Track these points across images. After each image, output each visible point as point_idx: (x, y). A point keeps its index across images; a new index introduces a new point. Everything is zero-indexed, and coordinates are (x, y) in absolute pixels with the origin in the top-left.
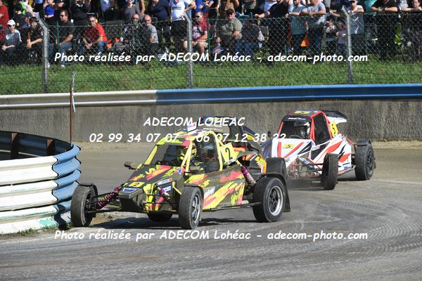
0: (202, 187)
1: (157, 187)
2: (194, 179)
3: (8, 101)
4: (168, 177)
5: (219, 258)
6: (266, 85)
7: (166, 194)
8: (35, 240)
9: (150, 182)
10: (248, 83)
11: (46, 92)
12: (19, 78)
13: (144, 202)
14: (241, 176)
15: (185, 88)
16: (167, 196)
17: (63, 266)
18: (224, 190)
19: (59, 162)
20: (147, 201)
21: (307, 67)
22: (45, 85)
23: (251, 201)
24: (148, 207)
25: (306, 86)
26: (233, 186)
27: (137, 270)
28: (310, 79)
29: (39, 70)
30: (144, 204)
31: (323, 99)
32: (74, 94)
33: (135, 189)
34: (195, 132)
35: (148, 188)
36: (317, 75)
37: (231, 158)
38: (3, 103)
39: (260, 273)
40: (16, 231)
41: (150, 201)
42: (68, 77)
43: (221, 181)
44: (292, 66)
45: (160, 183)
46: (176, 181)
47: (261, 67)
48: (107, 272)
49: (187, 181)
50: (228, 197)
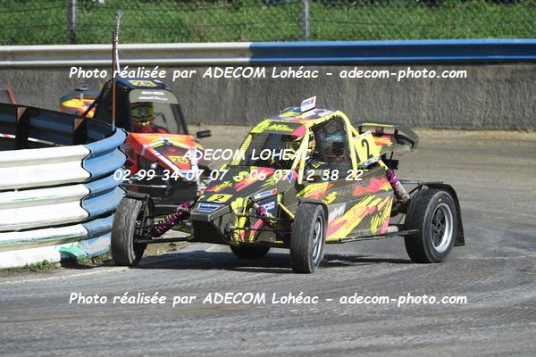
0: (326, 203)
1: (253, 202)
2: (312, 190)
3: (13, 55)
4: (271, 187)
5: (345, 313)
6: (426, 38)
7: (268, 214)
8: (51, 278)
9: (242, 194)
10: (397, 34)
11: (74, 42)
12: (32, 19)
13: (232, 227)
14: (387, 187)
15: (296, 40)
16: (270, 218)
17: (96, 321)
18: (361, 208)
19: (93, 156)
20: (236, 225)
21: (492, 9)
22: (72, 31)
23: (401, 228)
24: (238, 236)
25: (490, 40)
26: (374, 203)
27: (214, 330)
28: (497, 30)
29: (63, 7)
30: (232, 231)
31: (516, 62)
32: (119, 46)
33: (218, 206)
34: (312, 113)
35: (238, 204)
36: (508, 22)
37: (370, 157)
38: (4, 59)
39: (410, 338)
40: (22, 264)
41: (242, 225)
42: (108, 20)
43: (355, 194)
44: (467, 8)
45: (258, 196)
46: (283, 193)
47: (419, 9)
48: (167, 331)
49: (301, 192)
50: (366, 220)
